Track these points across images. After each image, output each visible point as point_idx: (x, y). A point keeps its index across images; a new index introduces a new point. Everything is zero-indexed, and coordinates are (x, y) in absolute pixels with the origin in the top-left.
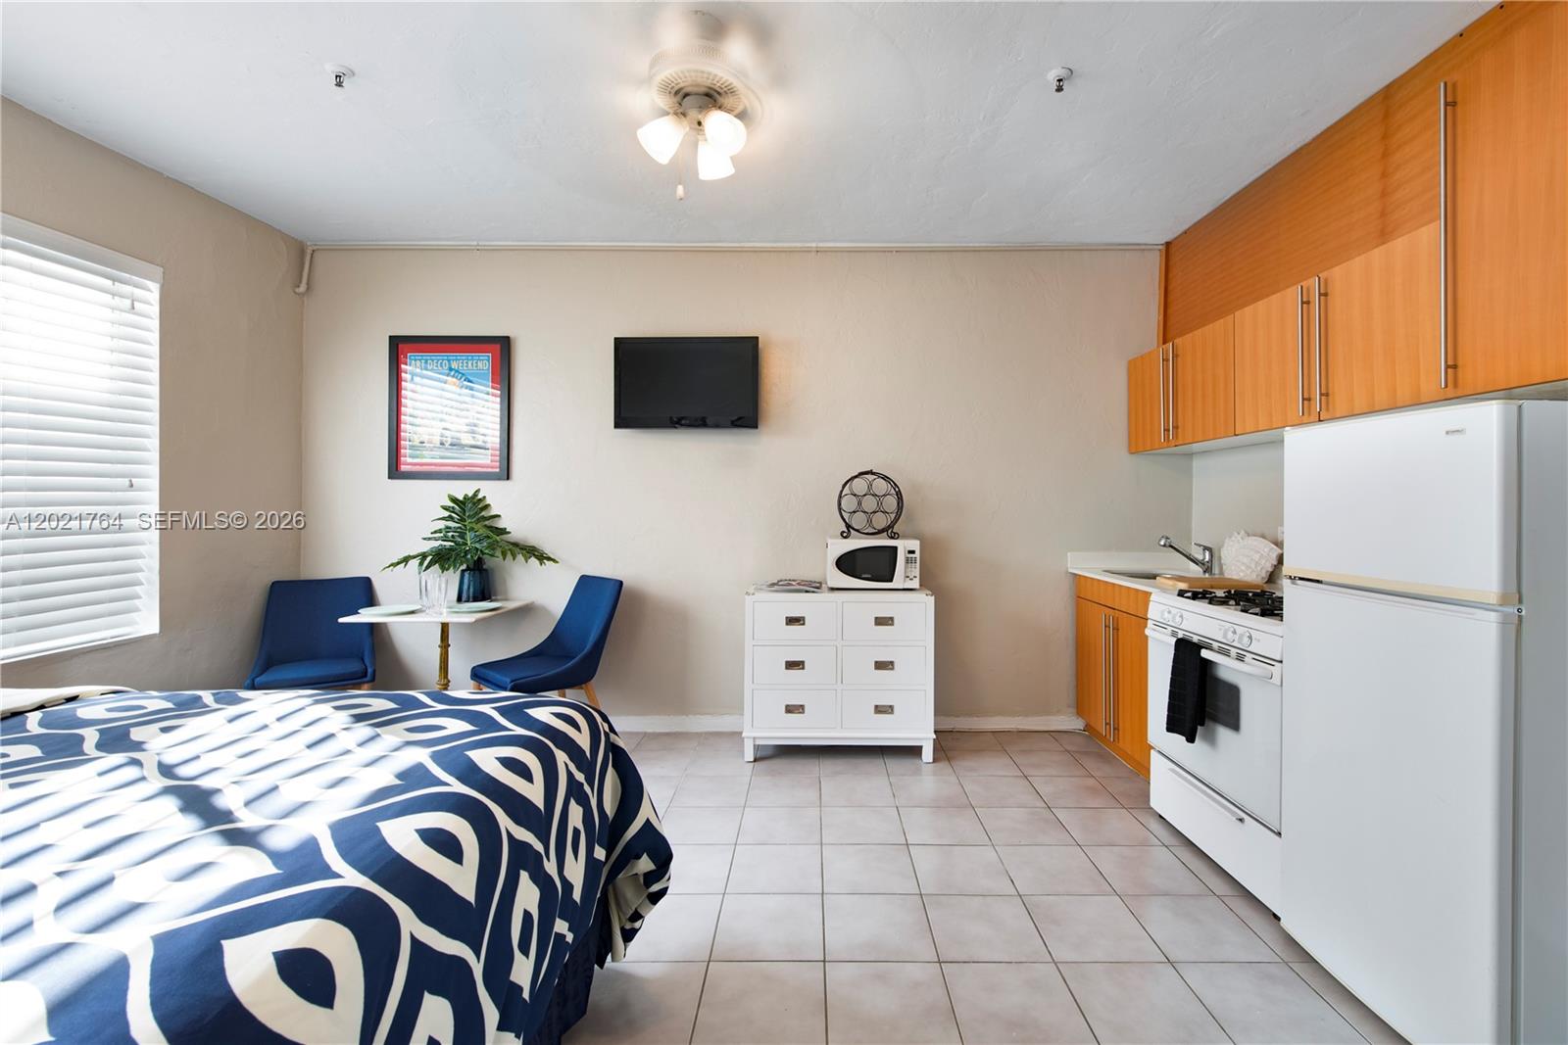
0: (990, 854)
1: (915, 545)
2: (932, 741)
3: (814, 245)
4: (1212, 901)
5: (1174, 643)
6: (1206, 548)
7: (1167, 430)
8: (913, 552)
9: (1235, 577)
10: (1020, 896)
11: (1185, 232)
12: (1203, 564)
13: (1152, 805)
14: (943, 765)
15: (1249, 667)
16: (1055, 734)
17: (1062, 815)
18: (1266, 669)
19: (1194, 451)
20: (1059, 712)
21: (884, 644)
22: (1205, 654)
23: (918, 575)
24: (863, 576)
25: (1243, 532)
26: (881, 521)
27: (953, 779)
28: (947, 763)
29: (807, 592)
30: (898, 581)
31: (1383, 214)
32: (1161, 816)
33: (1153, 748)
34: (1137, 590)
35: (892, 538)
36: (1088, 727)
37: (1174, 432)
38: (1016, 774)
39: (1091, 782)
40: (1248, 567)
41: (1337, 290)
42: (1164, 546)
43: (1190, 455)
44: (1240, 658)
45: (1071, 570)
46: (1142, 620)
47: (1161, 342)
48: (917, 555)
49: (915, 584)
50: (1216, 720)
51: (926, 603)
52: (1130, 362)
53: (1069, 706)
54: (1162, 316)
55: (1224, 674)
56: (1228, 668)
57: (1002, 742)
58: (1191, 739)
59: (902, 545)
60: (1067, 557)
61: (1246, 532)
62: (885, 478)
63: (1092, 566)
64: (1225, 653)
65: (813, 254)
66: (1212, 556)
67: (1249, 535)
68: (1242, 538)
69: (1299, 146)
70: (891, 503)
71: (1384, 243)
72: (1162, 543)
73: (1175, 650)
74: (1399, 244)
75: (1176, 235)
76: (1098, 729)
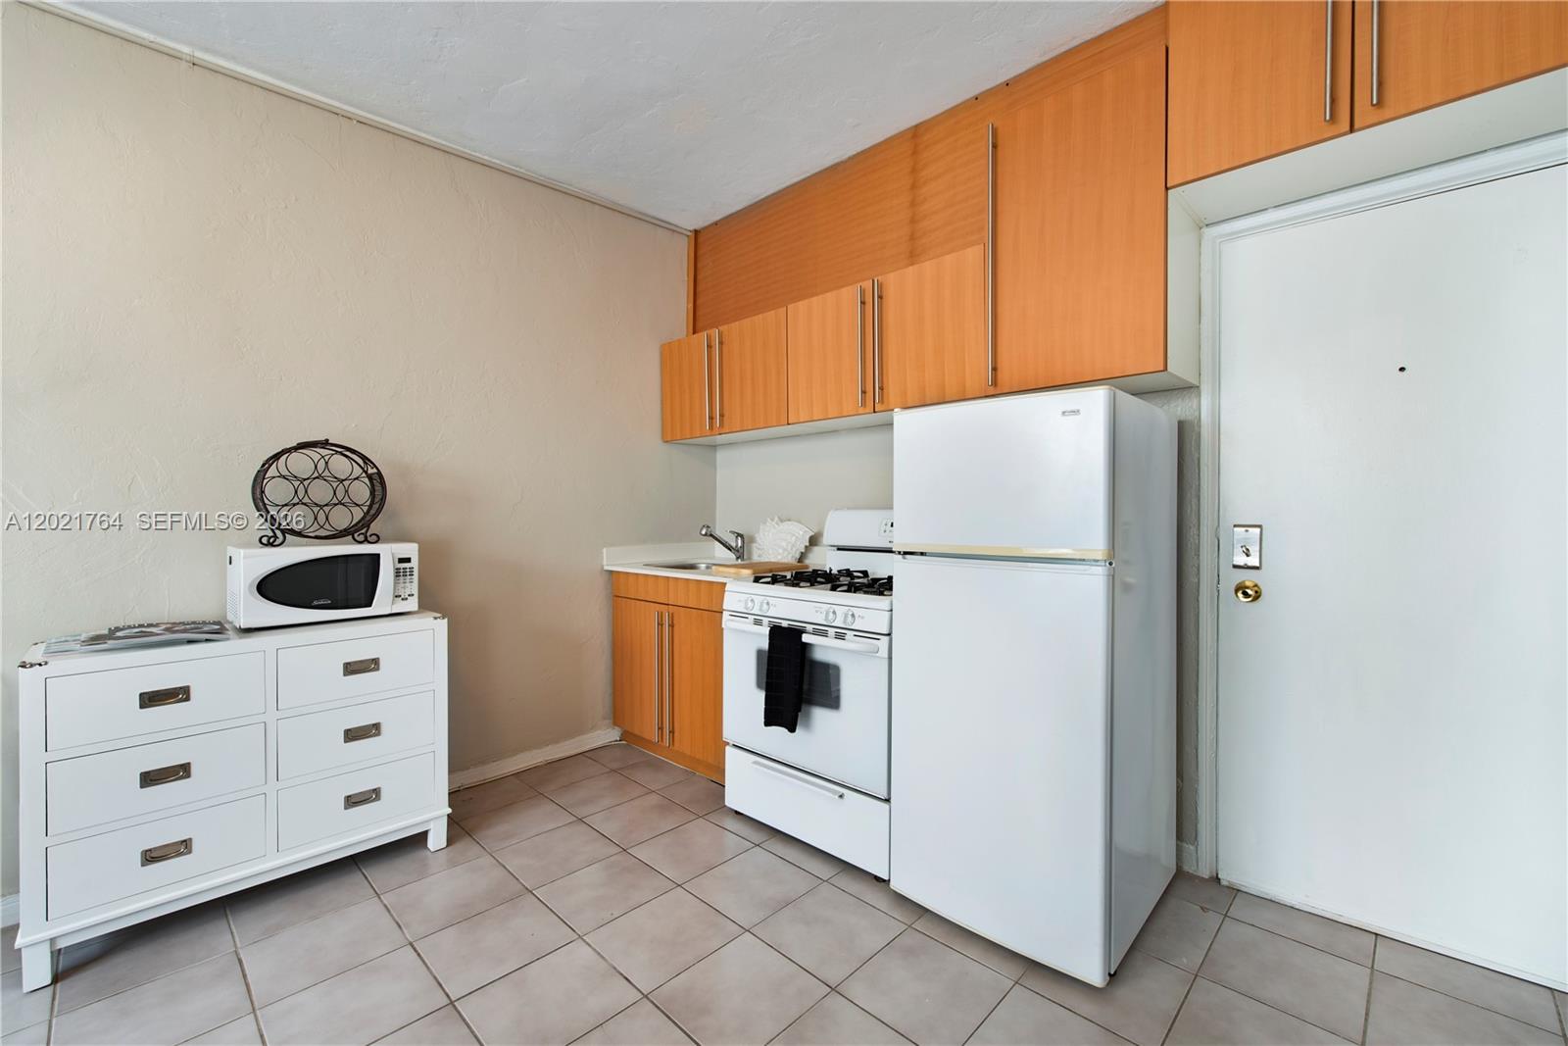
0: (581, 953)
1: (410, 550)
2: (445, 819)
3: (186, 50)
4: (825, 889)
5: (768, 633)
6: (739, 535)
7: (711, 418)
8: (408, 560)
9: (773, 560)
10: (646, 996)
11: (716, 224)
12: (738, 551)
13: (726, 804)
14: (463, 845)
15: (851, 643)
16: (590, 755)
17: (642, 853)
18: (872, 644)
19: (718, 443)
20: (594, 728)
21: (361, 700)
22: (805, 638)
23: (415, 592)
24: (315, 603)
25: (776, 519)
26: (342, 519)
27: (486, 860)
28: (468, 839)
29: (190, 642)
30: (382, 602)
31: (912, 238)
32: (737, 813)
33: (728, 744)
34: (699, 582)
35: (366, 541)
36: (626, 735)
37: (719, 422)
38: (571, 820)
39: (653, 799)
40: (785, 550)
41: (891, 293)
42: (706, 535)
43: (714, 447)
44: (840, 636)
45: (606, 568)
46: (718, 614)
47: (692, 331)
48: (415, 563)
49: (412, 604)
50: (812, 702)
51: (434, 631)
52: (662, 346)
53: (604, 718)
54: (691, 305)
55: (819, 655)
56: (824, 649)
57: (534, 785)
58: (792, 730)
59: (388, 553)
60: (602, 553)
61: (779, 518)
62: (346, 451)
63: (631, 561)
64: (824, 634)
65: (184, 65)
66: (743, 542)
67: (782, 521)
68: (777, 524)
69: (836, 161)
70: (361, 491)
71: (912, 264)
72: (703, 532)
73: (770, 639)
74: (928, 267)
75: (706, 224)
76: (646, 736)
